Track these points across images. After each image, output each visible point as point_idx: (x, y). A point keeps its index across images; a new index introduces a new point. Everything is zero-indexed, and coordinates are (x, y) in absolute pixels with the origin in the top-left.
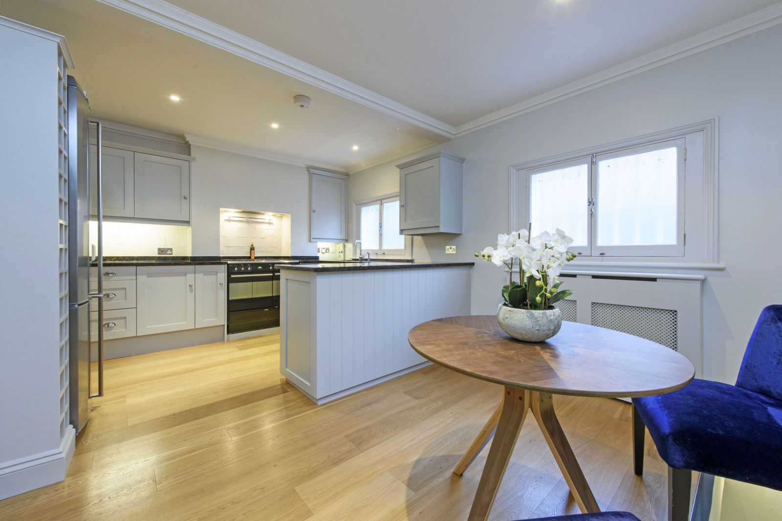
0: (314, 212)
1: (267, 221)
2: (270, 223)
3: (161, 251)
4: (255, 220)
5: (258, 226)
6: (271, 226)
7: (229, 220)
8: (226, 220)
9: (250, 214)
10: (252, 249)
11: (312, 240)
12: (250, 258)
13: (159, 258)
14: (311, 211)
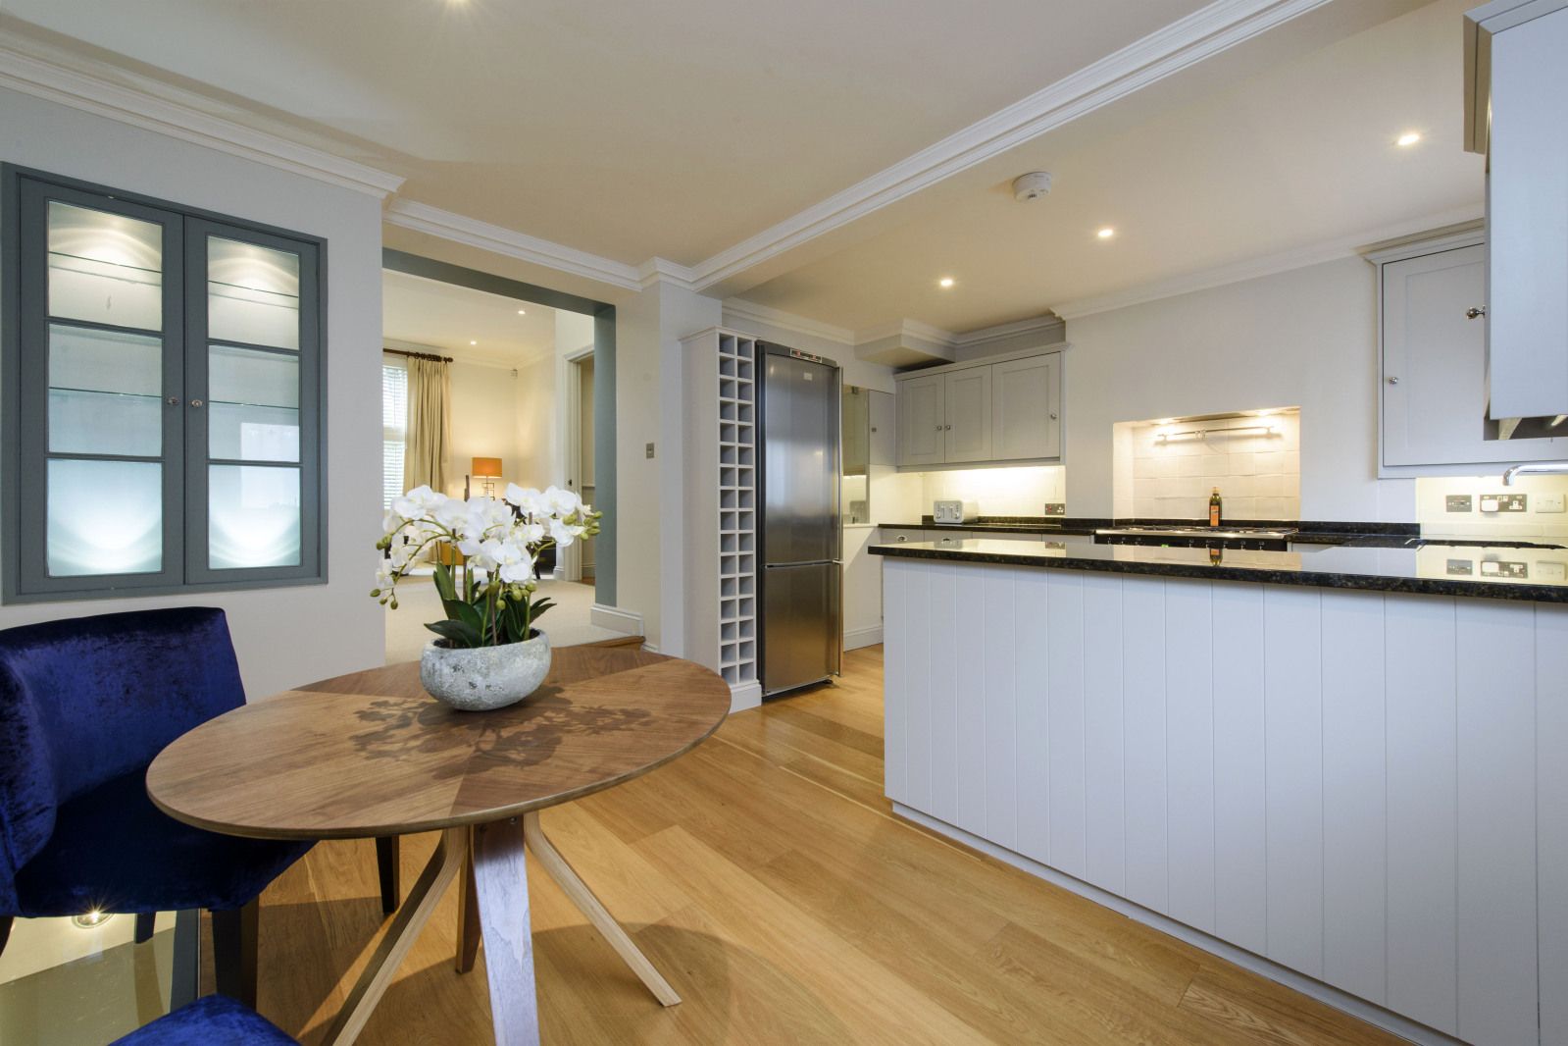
0: (1392, 382)
1: (1263, 432)
2: (1269, 436)
3: (1050, 508)
4: (1227, 433)
5: (1235, 448)
6: (1276, 442)
7: (1164, 443)
8: (1157, 443)
9: (1214, 422)
10: (1215, 502)
11: (1382, 473)
12: (1206, 523)
13: (1047, 520)
14: (1383, 381)
